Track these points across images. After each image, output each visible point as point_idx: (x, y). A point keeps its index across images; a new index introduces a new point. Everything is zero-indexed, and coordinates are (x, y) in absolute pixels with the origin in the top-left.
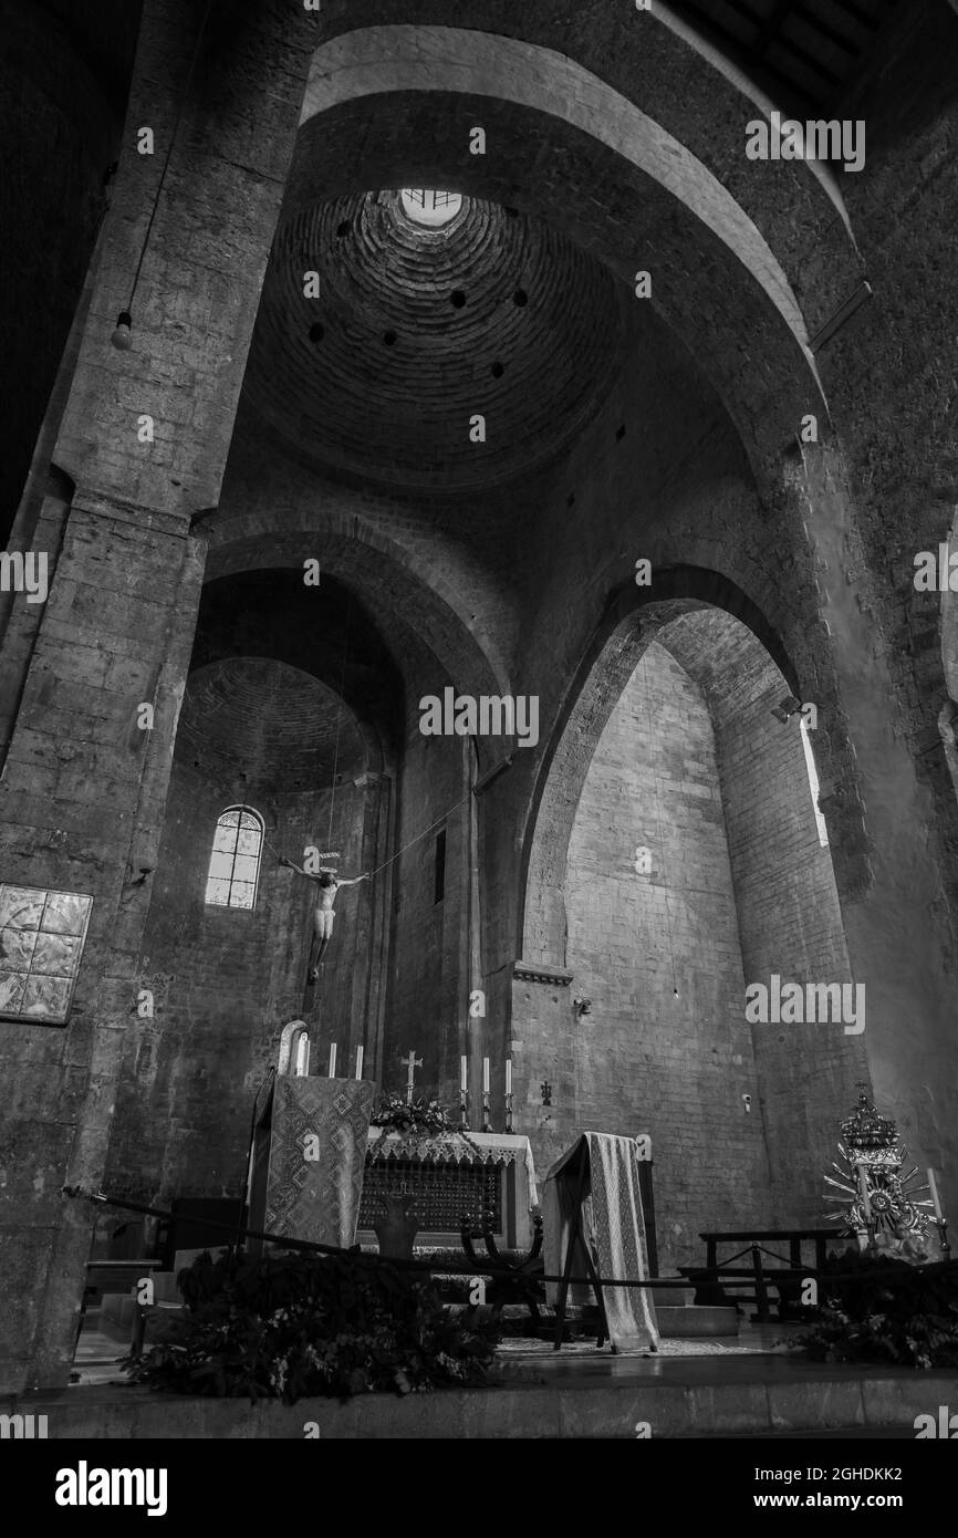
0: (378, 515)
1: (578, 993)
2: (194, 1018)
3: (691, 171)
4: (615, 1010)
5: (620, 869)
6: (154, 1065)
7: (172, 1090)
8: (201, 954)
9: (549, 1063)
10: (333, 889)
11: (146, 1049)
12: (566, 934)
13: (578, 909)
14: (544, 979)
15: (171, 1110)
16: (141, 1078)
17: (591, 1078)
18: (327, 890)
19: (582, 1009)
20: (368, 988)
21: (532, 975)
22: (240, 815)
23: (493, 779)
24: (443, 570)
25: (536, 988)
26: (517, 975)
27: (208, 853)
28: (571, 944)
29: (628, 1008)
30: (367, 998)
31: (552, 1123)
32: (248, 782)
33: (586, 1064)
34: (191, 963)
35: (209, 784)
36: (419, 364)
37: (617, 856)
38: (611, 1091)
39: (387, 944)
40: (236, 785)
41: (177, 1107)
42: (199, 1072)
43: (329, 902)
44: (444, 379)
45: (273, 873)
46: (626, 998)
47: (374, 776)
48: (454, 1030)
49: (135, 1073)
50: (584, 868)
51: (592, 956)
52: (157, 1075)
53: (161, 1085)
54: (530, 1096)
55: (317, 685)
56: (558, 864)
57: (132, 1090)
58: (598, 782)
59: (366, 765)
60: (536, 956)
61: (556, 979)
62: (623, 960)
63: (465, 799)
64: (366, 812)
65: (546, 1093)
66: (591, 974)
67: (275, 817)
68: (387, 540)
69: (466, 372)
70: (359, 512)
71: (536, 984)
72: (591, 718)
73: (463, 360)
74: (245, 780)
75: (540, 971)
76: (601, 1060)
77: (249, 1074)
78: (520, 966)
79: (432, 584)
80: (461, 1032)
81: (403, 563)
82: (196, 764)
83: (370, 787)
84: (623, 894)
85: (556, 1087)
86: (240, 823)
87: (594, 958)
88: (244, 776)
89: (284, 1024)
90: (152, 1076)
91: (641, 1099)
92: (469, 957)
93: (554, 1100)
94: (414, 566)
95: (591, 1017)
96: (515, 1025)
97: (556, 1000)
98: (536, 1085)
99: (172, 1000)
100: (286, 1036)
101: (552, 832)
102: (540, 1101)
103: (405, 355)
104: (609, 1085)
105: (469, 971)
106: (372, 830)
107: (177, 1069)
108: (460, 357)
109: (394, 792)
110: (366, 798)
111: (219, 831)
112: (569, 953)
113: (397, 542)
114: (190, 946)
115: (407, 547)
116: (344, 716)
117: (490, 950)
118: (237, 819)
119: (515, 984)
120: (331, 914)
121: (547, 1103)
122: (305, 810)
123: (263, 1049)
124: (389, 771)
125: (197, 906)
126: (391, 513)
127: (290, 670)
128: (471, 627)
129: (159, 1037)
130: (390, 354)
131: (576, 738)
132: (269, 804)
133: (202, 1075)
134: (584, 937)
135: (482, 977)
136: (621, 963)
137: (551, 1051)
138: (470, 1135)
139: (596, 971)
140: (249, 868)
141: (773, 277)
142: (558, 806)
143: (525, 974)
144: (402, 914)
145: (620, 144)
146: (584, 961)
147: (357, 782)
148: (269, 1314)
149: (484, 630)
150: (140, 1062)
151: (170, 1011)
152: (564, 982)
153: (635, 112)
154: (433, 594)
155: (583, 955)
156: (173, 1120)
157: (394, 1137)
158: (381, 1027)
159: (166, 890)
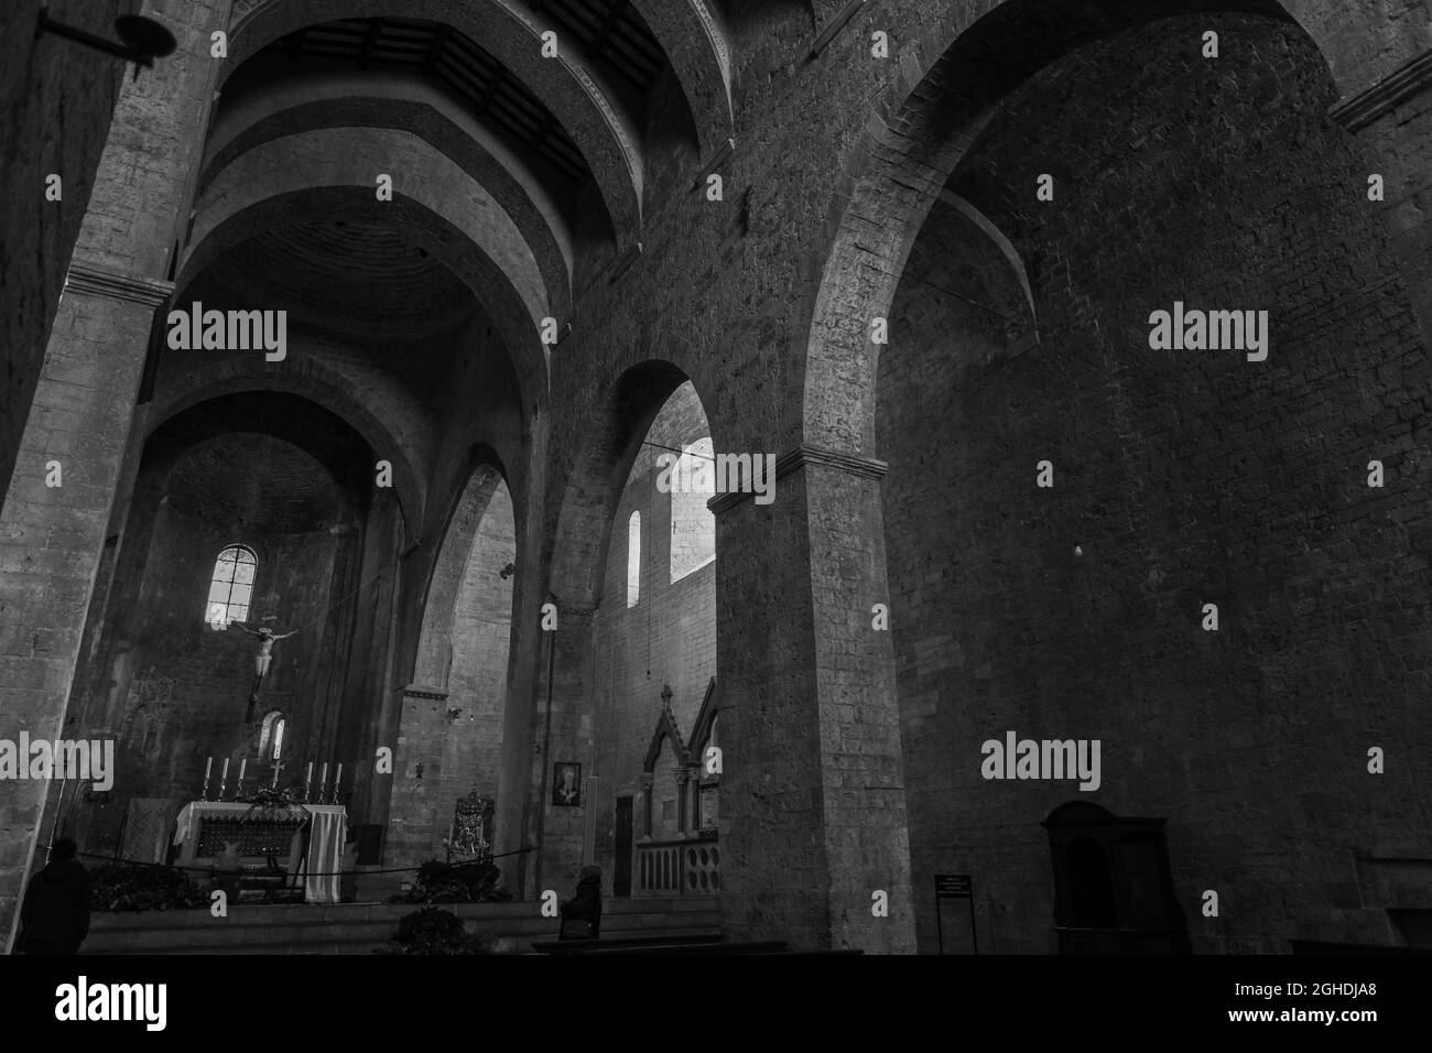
0: (329, 356)
1: (450, 705)
2: (192, 710)
3: (492, 216)
4: (481, 714)
5: (499, 617)
6: (158, 745)
7: (174, 763)
8: (200, 662)
9: (424, 751)
10: (270, 642)
11: (152, 735)
12: (450, 663)
13: (462, 646)
14: (428, 696)
15: (172, 777)
16: (147, 756)
17: (456, 759)
18: (265, 643)
19: (455, 714)
20: (328, 689)
21: (418, 693)
22: (238, 552)
23: (411, 552)
24: (381, 397)
25: (423, 702)
26: (407, 694)
27: (208, 582)
28: (453, 671)
29: (491, 713)
30: (327, 697)
31: (421, 789)
32: (245, 525)
33: (454, 750)
34: (191, 669)
35: (210, 529)
36: (364, 241)
37: (498, 608)
38: (471, 767)
39: (345, 657)
40: (235, 528)
41: (177, 775)
42: (196, 750)
43: (266, 651)
44: (384, 253)
45: (262, 599)
46: (492, 706)
47: (345, 527)
48: (368, 727)
49: (142, 752)
50: (471, 617)
51: (469, 678)
52: (162, 753)
53: (164, 760)
54: (407, 773)
55: (301, 453)
56: (446, 618)
57: (140, 764)
58: (491, 554)
59: (339, 518)
60: (424, 680)
61: (436, 695)
62: (493, 680)
63: (393, 563)
64: (337, 555)
65: (420, 771)
66: (466, 691)
67: (267, 554)
68: (337, 375)
69: (401, 250)
70: (314, 354)
71: (421, 699)
72: (467, 523)
73: (399, 241)
74: (242, 523)
75: (424, 690)
76: (466, 748)
77: (236, 751)
78: (410, 687)
79: (371, 408)
80: (372, 729)
81: (348, 393)
82: (200, 512)
83: (341, 536)
84: (498, 634)
85: (427, 766)
86: (237, 558)
87: (469, 680)
88: (242, 520)
89: (265, 714)
90: (157, 754)
91: (491, 772)
92: (383, 679)
93: (424, 775)
94: (357, 394)
95: (462, 720)
96: (403, 727)
97: (435, 709)
98: (413, 765)
99: (175, 698)
100: (267, 723)
101: (441, 596)
102: (414, 775)
103: (353, 233)
104: (469, 764)
105: (382, 688)
106: (340, 570)
107: (179, 747)
108: (396, 238)
109: (360, 540)
110: (337, 545)
111: (219, 564)
112: (451, 677)
113: (344, 376)
114: (190, 656)
115: (351, 379)
116: (324, 477)
117: (397, 674)
118: (235, 554)
119: (405, 699)
120: (268, 658)
121: (419, 776)
122: (291, 549)
123: (248, 732)
124: (357, 524)
125: (198, 625)
126: (340, 354)
127: (279, 442)
128: (399, 441)
129: (164, 725)
130: (340, 232)
131: (457, 535)
132: (263, 543)
133: (199, 752)
134: (465, 666)
135: (392, 691)
136: (490, 682)
137: (427, 743)
138: (305, 806)
139: (470, 688)
140: (244, 594)
141: (536, 295)
142: (446, 579)
143: (413, 693)
144: (356, 636)
145: (440, 206)
146: (463, 682)
147: (332, 531)
148: (113, 886)
149: (410, 443)
150: (147, 744)
151: (173, 705)
152: (442, 697)
153: (458, 171)
154: (371, 416)
155: (462, 678)
156: (174, 785)
157: (259, 808)
158: (336, 718)
159: (171, 615)
